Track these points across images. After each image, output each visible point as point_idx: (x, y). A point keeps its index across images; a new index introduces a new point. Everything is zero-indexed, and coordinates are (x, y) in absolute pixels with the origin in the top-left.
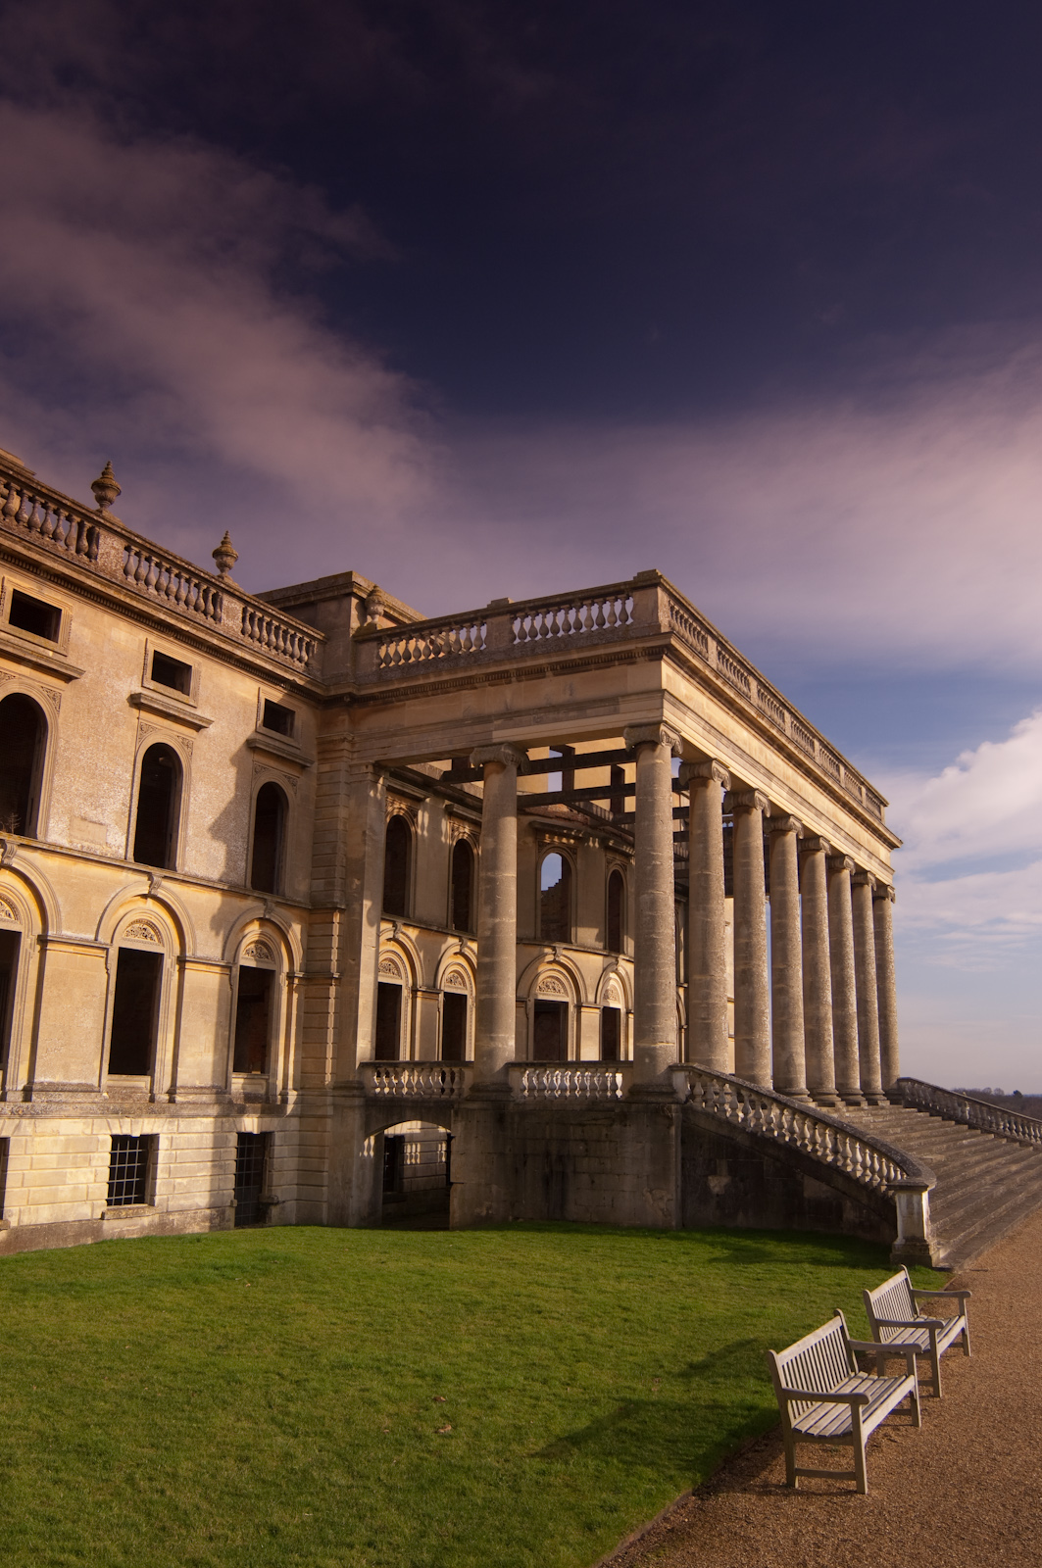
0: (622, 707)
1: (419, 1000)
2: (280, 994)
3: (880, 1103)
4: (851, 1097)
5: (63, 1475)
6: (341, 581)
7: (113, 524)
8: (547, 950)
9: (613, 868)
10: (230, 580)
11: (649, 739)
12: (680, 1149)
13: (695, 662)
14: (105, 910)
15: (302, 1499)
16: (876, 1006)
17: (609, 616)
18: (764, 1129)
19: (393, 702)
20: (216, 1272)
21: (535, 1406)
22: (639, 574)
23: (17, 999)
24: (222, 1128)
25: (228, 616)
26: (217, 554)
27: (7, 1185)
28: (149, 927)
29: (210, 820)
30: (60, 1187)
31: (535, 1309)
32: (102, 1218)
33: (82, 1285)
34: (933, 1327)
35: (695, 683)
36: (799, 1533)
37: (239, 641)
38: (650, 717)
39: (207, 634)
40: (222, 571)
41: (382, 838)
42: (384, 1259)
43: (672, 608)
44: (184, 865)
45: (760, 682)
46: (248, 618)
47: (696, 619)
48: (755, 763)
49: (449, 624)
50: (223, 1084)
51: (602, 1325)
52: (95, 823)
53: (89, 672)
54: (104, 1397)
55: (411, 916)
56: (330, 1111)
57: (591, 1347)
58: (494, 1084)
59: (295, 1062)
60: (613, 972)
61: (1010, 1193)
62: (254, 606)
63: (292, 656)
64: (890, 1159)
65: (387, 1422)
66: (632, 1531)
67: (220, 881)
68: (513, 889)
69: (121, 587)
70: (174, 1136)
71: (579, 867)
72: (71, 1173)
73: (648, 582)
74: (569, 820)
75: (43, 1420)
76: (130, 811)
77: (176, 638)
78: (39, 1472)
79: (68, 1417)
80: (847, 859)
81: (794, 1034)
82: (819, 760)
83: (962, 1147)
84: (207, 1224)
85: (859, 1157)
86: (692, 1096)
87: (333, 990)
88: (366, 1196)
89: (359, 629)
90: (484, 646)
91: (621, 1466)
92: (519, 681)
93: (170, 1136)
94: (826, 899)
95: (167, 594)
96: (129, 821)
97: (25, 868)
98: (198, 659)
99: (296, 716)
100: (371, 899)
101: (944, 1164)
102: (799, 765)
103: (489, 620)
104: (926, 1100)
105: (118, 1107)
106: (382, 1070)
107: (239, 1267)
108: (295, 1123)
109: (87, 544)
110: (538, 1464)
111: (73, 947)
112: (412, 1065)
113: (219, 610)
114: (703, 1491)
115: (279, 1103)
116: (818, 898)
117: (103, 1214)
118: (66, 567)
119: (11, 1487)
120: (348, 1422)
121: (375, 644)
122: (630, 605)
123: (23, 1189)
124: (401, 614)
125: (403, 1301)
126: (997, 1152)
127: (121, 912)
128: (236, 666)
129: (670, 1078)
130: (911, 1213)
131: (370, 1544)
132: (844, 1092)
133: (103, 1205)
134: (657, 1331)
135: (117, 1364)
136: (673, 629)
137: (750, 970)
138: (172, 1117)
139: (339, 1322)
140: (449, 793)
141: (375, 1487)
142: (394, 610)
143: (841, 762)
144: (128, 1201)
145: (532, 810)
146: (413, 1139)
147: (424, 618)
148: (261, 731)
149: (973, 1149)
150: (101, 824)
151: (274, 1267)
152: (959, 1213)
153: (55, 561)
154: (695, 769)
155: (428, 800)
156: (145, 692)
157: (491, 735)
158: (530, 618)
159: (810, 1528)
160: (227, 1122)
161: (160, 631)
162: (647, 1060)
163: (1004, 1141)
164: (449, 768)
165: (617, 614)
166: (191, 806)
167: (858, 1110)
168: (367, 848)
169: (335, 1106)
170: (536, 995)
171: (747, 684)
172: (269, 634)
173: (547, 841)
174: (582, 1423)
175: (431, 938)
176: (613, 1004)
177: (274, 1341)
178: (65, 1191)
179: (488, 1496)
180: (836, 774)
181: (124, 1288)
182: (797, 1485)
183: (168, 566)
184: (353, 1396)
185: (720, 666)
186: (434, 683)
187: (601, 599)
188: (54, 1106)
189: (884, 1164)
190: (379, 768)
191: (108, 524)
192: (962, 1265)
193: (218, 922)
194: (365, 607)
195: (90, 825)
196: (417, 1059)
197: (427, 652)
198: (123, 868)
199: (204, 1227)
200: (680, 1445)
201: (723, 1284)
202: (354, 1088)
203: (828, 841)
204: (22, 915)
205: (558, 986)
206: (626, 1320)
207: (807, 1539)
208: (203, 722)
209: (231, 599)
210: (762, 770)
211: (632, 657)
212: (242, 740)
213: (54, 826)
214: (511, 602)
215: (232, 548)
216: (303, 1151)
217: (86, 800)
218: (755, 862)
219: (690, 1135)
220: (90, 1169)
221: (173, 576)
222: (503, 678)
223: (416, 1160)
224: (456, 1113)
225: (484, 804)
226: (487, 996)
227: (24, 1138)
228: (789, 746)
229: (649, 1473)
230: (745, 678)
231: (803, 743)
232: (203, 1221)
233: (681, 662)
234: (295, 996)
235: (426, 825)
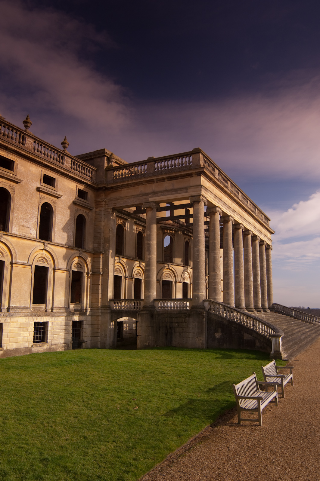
0: (189, 190)
1: (127, 281)
2: (84, 279)
3: (267, 311)
4: (258, 309)
5: (22, 422)
6: (101, 152)
7: (30, 134)
8: (166, 265)
9: (186, 240)
10: (67, 151)
11: (197, 200)
12: (206, 325)
13: (211, 176)
14: (30, 254)
15: (93, 428)
16: (266, 282)
17: (185, 162)
18: (232, 319)
19: (118, 189)
20: (67, 362)
21: (163, 401)
22: (194, 149)
23: (4, 281)
24: (68, 319)
25: (66, 163)
26: (63, 143)
27: (3, 337)
28: (44, 259)
29: (62, 226)
30: (19, 338)
31: (163, 373)
32: (32, 347)
33: (26, 367)
34: (282, 377)
35: (211, 183)
36: (242, 437)
37: (71, 171)
38: (197, 193)
39: (60, 168)
40: (64, 149)
41: (115, 231)
42: (117, 358)
43: (204, 160)
44: (54, 240)
45: (231, 183)
46: (73, 163)
47: (212, 163)
48: (230, 208)
49: (135, 165)
50: (67, 306)
51: (183, 377)
52: (27, 227)
53: (24, 181)
54: (34, 399)
55: (124, 255)
56: (100, 314)
57: (179, 384)
58: (150, 306)
59: (89, 300)
60: (186, 272)
61: (306, 338)
62: (74, 160)
63: (87, 175)
64: (270, 328)
65: (119, 406)
66: (192, 437)
67: (66, 245)
68: (155, 246)
69: (33, 154)
70: (53, 322)
71: (176, 240)
72: (22, 333)
73: (197, 151)
74: (172, 225)
75: (15, 406)
76: (37, 223)
77: (50, 170)
78: (15, 421)
79: (23, 405)
80: (258, 237)
81: (241, 290)
82: (249, 207)
83: (292, 324)
84: (64, 348)
85: (261, 327)
86: (210, 309)
87: (101, 278)
88: (112, 340)
89: (107, 166)
90: (146, 172)
91: (189, 418)
92: (157, 183)
93: (52, 322)
94: (251, 249)
95: (47, 156)
96: (37, 227)
97: (5, 241)
98: (57, 176)
99: (88, 194)
100: (112, 250)
101: (286, 329)
102: (243, 208)
103: (147, 164)
104: (281, 310)
105: (36, 314)
106: (116, 302)
107: (73, 361)
108: (90, 317)
109: (22, 141)
110: (164, 418)
111: (21, 265)
112: (125, 300)
113: (63, 161)
114: (213, 425)
115: (85, 312)
116: (249, 249)
117: (32, 346)
118: (15, 148)
119: (7, 426)
120: (107, 406)
121: (112, 171)
122: (191, 159)
123: (8, 338)
124: (120, 162)
125: (123, 371)
126: (302, 325)
127: (35, 254)
128: (69, 178)
129: (203, 304)
130: (276, 344)
131: (114, 441)
132: (256, 308)
133: (32, 343)
134: (199, 379)
135: (37, 390)
136: (205, 166)
137: (228, 271)
138: (52, 316)
139: (104, 377)
140: (135, 217)
141: (115, 425)
142: (118, 161)
143: (256, 207)
144: (39, 342)
145: (161, 222)
146: (125, 322)
147: (127, 163)
148: (77, 198)
149: (295, 325)
150: (29, 228)
151: (84, 361)
152: (291, 344)
153: (12, 146)
154: (211, 210)
155: (129, 219)
156: (41, 187)
157: (148, 199)
158: (160, 163)
159: (245, 436)
160: (69, 318)
161: (45, 168)
162: (196, 298)
163: (304, 322)
164: (136, 210)
165: (187, 161)
166: (56, 222)
167: (260, 313)
168: (110, 234)
169: (102, 313)
170: (163, 279)
171: (227, 183)
172: (79, 168)
173: (166, 232)
174: (177, 406)
175: (130, 262)
176: (186, 281)
177: (84, 383)
178: (20, 339)
179: (149, 427)
180: (254, 211)
181: (39, 367)
182: (241, 423)
183: (47, 147)
184: (108, 399)
185: (219, 178)
186: (131, 183)
187: (182, 157)
188: (16, 314)
189: (268, 329)
190: (114, 209)
191: (28, 134)
192: (291, 359)
193: (65, 257)
194: (109, 160)
195: (25, 228)
196: (126, 298)
197: (128, 174)
198: (36, 241)
199: (63, 349)
200: (206, 412)
201: (219, 365)
202: (107, 307)
203: (252, 232)
204: (5, 256)
205: (169, 276)
206: (190, 376)
207: (244, 439)
208: (59, 196)
209: (67, 158)
210: (232, 210)
211: (192, 175)
212: (71, 201)
213: (14, 228)
214: (154, 158)
215: (67, 142)
216: (92, 326)
217: (24, 220)
218: (230, 238)
219: (209, 321)
220: (28, 332)
221: (49, 150)
222: (152, 181)
223: (126, 329)
224: (139, 315)
225: (146, 221)
226: (148, 279)
227: (7, 323)
228: (240, 202)
229: (197, 420)
230: (227, 181)
231: (245, 201)
232: (62, 347)
233: (207, 176)
234: (89, 280)
235: (129, 227)
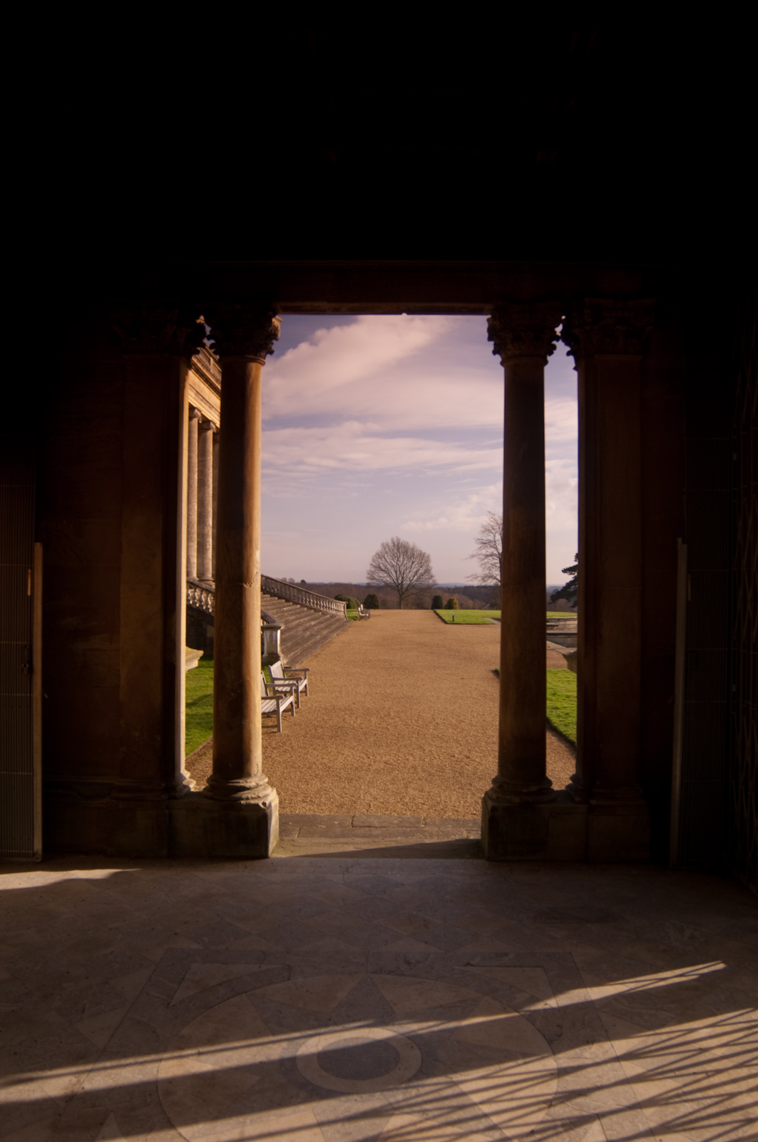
83: (284, 611)
126: (303, 614)
130: (271, 641)
149: (290, 613)
